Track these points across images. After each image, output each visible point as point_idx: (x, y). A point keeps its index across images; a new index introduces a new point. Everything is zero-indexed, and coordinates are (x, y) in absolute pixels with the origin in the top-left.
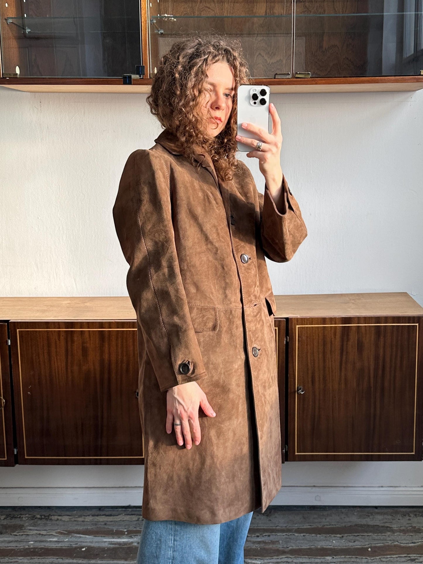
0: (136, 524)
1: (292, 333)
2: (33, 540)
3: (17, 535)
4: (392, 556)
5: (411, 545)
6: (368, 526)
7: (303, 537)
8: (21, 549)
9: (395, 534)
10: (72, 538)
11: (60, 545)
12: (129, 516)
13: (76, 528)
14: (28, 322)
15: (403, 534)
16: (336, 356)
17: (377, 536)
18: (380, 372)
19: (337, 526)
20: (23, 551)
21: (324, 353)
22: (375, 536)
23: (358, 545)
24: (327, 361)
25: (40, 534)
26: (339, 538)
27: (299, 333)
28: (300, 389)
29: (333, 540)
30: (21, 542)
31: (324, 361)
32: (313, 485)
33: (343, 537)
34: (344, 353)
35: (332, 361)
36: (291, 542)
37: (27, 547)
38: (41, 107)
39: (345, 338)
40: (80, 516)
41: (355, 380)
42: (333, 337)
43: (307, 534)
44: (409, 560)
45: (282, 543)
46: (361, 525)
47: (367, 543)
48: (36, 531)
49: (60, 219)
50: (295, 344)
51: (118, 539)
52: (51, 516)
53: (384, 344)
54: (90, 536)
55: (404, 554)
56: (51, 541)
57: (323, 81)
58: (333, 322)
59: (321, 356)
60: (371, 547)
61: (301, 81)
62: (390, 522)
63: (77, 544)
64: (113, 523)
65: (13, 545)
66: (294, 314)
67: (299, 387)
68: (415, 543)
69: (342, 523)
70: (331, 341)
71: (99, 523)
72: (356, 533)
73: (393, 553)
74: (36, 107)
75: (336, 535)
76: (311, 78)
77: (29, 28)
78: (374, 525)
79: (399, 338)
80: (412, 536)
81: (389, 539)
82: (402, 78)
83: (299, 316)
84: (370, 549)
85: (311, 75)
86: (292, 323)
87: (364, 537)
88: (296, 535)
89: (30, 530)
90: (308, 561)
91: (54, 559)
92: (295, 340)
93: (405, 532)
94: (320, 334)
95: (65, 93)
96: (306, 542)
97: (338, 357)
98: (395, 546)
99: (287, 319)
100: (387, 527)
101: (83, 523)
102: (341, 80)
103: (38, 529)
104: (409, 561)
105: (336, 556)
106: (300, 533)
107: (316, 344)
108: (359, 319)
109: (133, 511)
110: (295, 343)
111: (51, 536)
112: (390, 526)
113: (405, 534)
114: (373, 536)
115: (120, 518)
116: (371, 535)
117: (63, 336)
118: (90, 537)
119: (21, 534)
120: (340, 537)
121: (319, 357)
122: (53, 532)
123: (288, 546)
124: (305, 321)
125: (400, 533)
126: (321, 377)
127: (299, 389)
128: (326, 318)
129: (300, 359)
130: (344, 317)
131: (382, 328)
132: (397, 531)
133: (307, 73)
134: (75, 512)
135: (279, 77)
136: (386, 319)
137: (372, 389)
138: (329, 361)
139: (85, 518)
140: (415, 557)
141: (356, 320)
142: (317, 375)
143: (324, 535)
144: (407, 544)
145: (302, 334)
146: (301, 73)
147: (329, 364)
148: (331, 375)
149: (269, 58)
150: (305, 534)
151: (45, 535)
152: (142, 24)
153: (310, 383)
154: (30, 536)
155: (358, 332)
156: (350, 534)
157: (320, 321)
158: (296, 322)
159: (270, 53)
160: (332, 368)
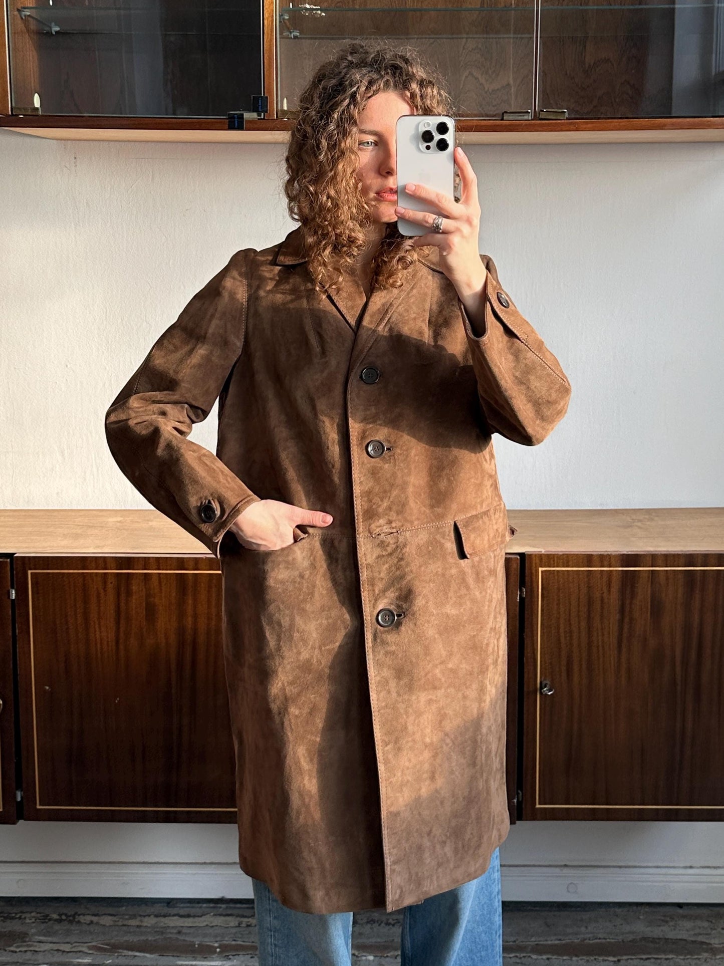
0: (236, 933)
1: (532, 582)
2: (46, 962)
3: (16, 952)
6: (667, 940)
7: (547, 961)
9: (718, 957)
10: (120, 957)
12: (223, 918)
13: (126, 938)
14: (48, 557)
16: (611, 625)
17: (684, 959)
18: (693, 655)
19: (608, 940)
21: (589, 619)
24: (595, 634)
25: (58, 950)
26: (612, 963)
27: (544, 581)
28: (545, 687)
30: (24, 964)
31: (589, 634)
32: (563, 863)
33: (619, 961)
34: (627, 620)
35: (603, 635)
38: (76, 166)
39: (628, 592)
40: (133, 917)
41: (646, 670)
42: (605, 590)
43: (553, 955)
46: (654, 938)
48: (51, 945)
49: (105, 368)
50: (536, 603)
51: (203, 961)
52: (79, 915)
53: (701, 605)
54: (152, 954)
56: (79, 964)
57: (589, 126)
58: (606, 563)
59: (583, 624)
61: (549, 125)
62: (707, 934)
64: (192, 930)
66: (534, 547)
67: (544, 683)
69: (617, 935)
70: (602, 597)
71: (168, 931)
72: (644, 954)
74: (68, 166)
75: (606, 958)
76: (568, 119)
77: (56, 25)
78: (677, 939)
81: (705, 965)
83: (542, 550)
85: (566, 114)
86: (531, 563)
87: (659, 961)
88: (534, 957)
92: (536, 595)
94: (582, 585)
95: (121, 143)
97: (614, 628)
99: (522, 555)
100: (703, 943)
101: (138, 930)
102: (621, 124)
103: (55, 940)
106: (541, 954)
107: (573, 602)
108: (654, 558)
109: (231, 908)
110: (536, 600)
111: (79, 954)
112: (707, 941)
114: (677, 960)
115: (205, 921)
116: (672, 958)
117: (111, 583)
118: (152, 956)
119: (23, 949)
120: (614, 961)
121: (579, 627)
122: (82, 947)
124: (554, 561)
126: (584, 664)
127: (543, 685)
128: (592, 555)
129: (545, 631)
130: (625, 553)
131: (698, 574)
132: (719, 951)
133: (560, 110)
135: (511, 118)
136: (705, 558)
137: (678, 687)
138: (598, 634)
139: (141, 921)
141: (649, 559)
142: (575, 659)
143: (584, 957)
145: (549, 584)
146: (550, 110)
147: (598, 640)
148: (601, 660)
149: (487, 81)
150: (549, 956)
151: (68, 952)
152: (266, 22)
153: (564, 675)
154: (41, 953)
155: (652, 583)
156: (633, 954)
157: (581, 561)
158: (538, 561)
159: (490, 72)
160: (603, 647)
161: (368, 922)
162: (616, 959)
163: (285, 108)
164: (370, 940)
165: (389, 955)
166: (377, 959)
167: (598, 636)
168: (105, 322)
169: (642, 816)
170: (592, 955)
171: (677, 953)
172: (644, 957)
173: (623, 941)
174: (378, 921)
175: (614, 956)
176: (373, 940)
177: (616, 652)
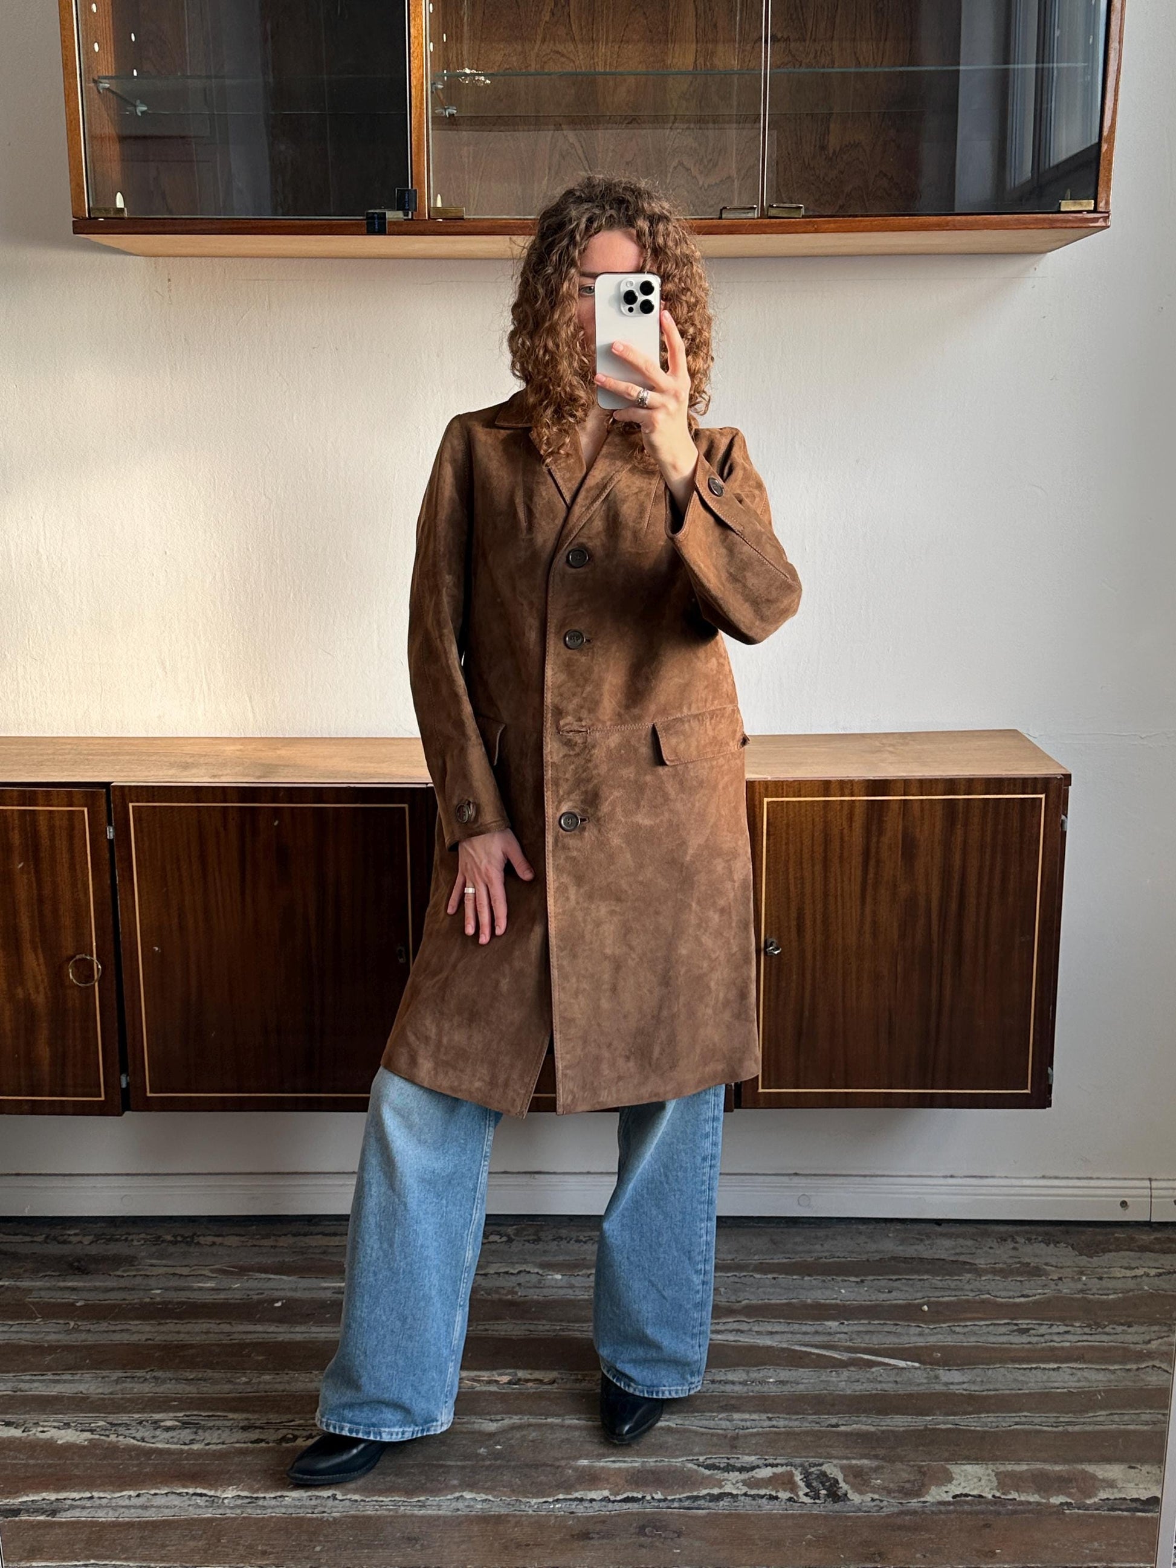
2: (160, 1286)
3: (122, 1277)
4: (977, 1323)
5: (1017, 1300)
6: (921, 1260)
7: (773, 1282)
8: (136, 1304)
9: (983, 1278)
10: (250, 1281)
11: (222, 1296)
13: (257, 1260)
14: (153, 787)
15: (1003, 1277)
16: (853, 870)
17: (941, 1280)
18: (954, 906)
19: (849, 1259)
20: (139, 1309)
21: (826, 862)
22: (937, 1281)
23: (898, 1298)
24: (832, 880)
25: (174, 1274)
26: (854, 1284)
27: (771, 815)
28: (771, 945)
29: (840, 1288)
30: (133, 1289)
31: (826, 879)
33: (862, 1281)
34: (872, 863)
35: (843, 881)
36: (746, 1291)
37: (148, 1300)
38: (170, 291)
39: (874, 828)
40: (266, 1236)
41: (895, 924)
42: (845, 825)
43: (781, 1275)
44: (1014, 1331)
45: (725, 1293)
46: (905, 1258)
47: (919, 1295)
48: (165, 1268)
50: (760, 842)
52: (199, 1236)
53: (965, 843)
54: (289, 1276)
55: (1004, 1318)
56: (200, 1289)
57: (832, 225)
58: (847, 791)
59: (818, 868)
60: (928, 1304)
61: (780, 224)
62: (970, 1254)
63: (262, 1294)
65: (115, 1297)
66: (757, 773)
67: (770, 941)
68: (1028, 1296)
70: (842, 833)
71: (310, 1251)
72: (894, 1274)
73: (980, 1316)
74: (159, 290)
75: (846, 1278)
76: (803, 217)
77: (143, 103)
78: (933, 1259)
79: (1000, 827)
80: (1021, 1281)
81: (967, 1287)
82: (1017, 220)
83: (769, 777)
84: (926, 1308)
85: (803, 210)
87: (911, 1282)
88: (758, 1276)
89: (152, 1265)
90: (786, 1330)
91: (212, 1326)
92: (759, 832)
93: (1005, 1273)
94: (817, 819)
95: (227, 259)
96: (778, 1290)
97: (858, 873)
98: (983, 1302)
100: (965, 1263)
101: (272, 1250)
102: (873, 224)
103: (170, 1263)
104: (1016, 1333)
105: (847, 1320)
106: (765, 1274)
107: (807, 842)
108: (906, 785)
110: (760, 838)
111: (200, 1278)
112: (971, 1261)
113: (1006, 1277)
116: (927, 1279)
117: (233, 819)
118: (290, 1278)
119: (133, 1273)
120: (857, 1282)
121: (813, 872)
122: (201, 1269)
123: (739, 1299)
124: (783, 789)
125: (995, 1275)
126: (819, 917)
127: (768, 944)
128: (830, 781)
129: (771, 877)
130: (871, 778)
131: (961, 804)
132: (986, 1272)
133: (796, 206)
134: (254, 1227)
135: (732, 216)
136: (970, 785)
137: (935, 945)
138: (836, 880)
140: (1028, 1324)
141: (901, 786)
142: (808, 912)
143: (819, 1277)
144: (1010, 1298)
145: (776, 818)
146: (782, 205)
147: (836, 890)
148: (840, 912)
149: (701, 173)
150: (776, 1276)
151: (186, 1276)
152: (413, 91)
153: (794, 930)
154: (154, 1278)
155: (904, 814)
156: (879, 1275)
157: (816, 789)
158: (762, 790)
159: (705, 161)
160: (842, 895)
161: (554, 1240)
162: (858, 1280)
163: (439, 204)
164: (557, 1258)
165: (580, 1273)
166: (566, 1278)
167: (836, 883)
168: (212, 496)
169: (887, 1102)
170: (829, 1275)
171: (933, 1273)
172: (894, 1277)
173: (868, 1260)
174: (566, 1239)
175: (856, 1276)
176: (561, 1258)
177: (858, 903)
